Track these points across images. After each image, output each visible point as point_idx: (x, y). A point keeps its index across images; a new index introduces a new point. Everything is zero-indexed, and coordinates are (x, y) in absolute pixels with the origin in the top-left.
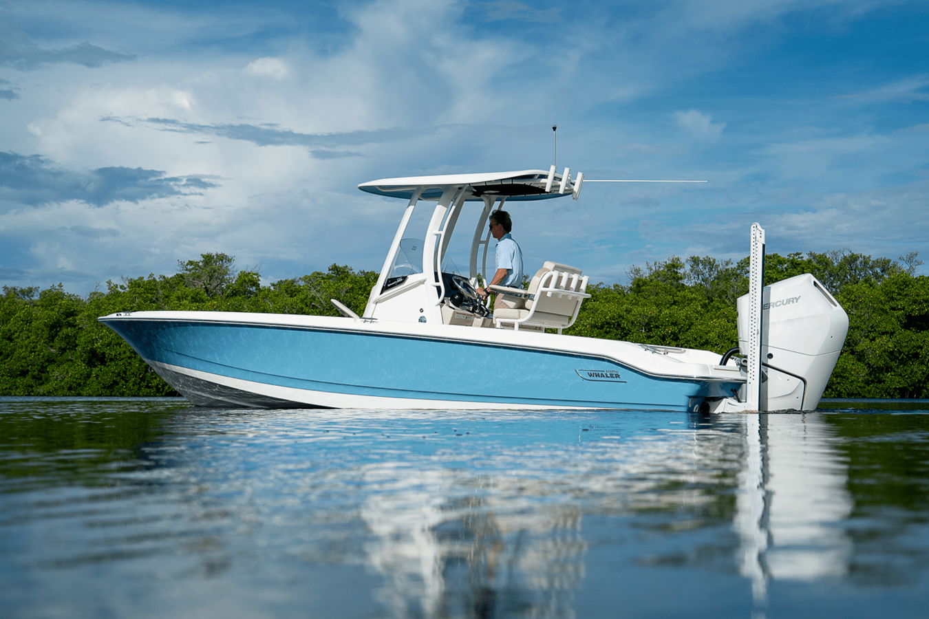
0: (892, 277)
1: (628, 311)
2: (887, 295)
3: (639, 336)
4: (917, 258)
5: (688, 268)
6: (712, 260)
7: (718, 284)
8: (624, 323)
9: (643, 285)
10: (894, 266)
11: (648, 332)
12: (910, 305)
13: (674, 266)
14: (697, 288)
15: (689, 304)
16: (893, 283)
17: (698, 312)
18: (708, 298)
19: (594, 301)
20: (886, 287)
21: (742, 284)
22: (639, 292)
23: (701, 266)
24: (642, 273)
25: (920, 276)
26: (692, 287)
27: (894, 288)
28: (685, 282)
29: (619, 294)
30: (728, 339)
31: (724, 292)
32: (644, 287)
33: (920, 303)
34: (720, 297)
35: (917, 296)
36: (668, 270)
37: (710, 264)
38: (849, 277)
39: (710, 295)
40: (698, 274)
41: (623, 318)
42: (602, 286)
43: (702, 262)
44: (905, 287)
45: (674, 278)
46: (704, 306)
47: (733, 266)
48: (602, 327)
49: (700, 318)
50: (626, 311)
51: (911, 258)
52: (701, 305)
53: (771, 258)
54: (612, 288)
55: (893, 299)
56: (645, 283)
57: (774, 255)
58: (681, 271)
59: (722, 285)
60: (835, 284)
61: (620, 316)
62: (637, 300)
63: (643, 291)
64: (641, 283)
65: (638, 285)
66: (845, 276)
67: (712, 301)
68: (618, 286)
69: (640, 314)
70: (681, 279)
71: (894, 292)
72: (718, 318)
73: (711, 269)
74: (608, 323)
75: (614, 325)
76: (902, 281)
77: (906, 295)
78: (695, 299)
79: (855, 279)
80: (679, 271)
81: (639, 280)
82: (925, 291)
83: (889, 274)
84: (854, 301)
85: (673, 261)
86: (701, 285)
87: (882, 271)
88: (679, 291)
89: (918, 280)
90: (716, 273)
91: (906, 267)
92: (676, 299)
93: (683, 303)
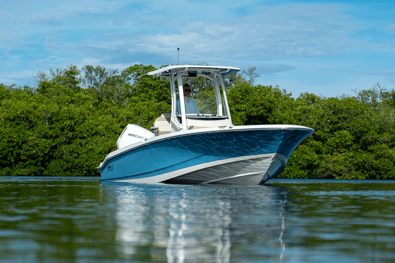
0: (237, 86)
1: (35, 108)
2: (234, 99)
3: (43, 128)
4: (255, 71)
5: (82, 75)
6: (102, 69)
7: (106, 88)
8: (31, 118)
9: (47, 87)
10: (240, 77)
11: (50, 124)
12: (250, 108)
13: (72, 73)
14: (90, 91)
15: (83, 103)
16: (238, 91)
17: (90, 110)
18: (99, 98)
19: (8, 99)
20: (233, 93)
21: (125, 88)
22: (44, 92)
23: (93, 73)
24: (46, 77)
25: (258, 86)
26: (86, 90)
27: (238, 94)
28: (81, 85)
29: (28, 93)
30: (113, 131)
31: (111, 94)
32: (48, 89)
33: (258, 106)
34: (108, 98)
35: (255, 101)
36: (68, 76)
37: (101, 72)
38: (206, 85)
39: (100, 96)
40: (91, 79)
41: (31, 113)
42: (14, 87)
43: (95, 70)
44: (247, 94)
45: (72, 82)
46: (95, 105)
47: (118, 75)
48: (14, 120)
49: (91, 114)
50: (33, 107)
51: (251, 71)
52: (92, 104)
53: (147, 69)
54: (23, 89)
55: (238, 103)
56: (49, 85)
57: (149, 67)
58: (78, 77)
59: (110, 89)
60: (195, 90)
61: (28, 112)
62: (42, 98)
63: (47, 92)
64: (46, 85)
65: (43, 86)
66: (203, 84)
67: (102, 101)
68: (26, 87)
69: (44, 111)
70: (77, 83)
71: (238, 97)
72: (106, 114)
73: (101, 76)
74: (18, 117)
75: (23, 119)
76: (245, 90)
77: (248, 100)
78: (88, 99)
79: (210, 87)
80: (76, 77)
81: (44, 83)
82: (261, 97)
83: (236, 84)
84: (208, 103)
85: (71, 69)
86: (93, 88)
87: (230, 81)
88: (76, 92)
89: (256, 88)
90: (105, 79)
91: (248, 79)
92: (73, 98)
93: (79, 102)
